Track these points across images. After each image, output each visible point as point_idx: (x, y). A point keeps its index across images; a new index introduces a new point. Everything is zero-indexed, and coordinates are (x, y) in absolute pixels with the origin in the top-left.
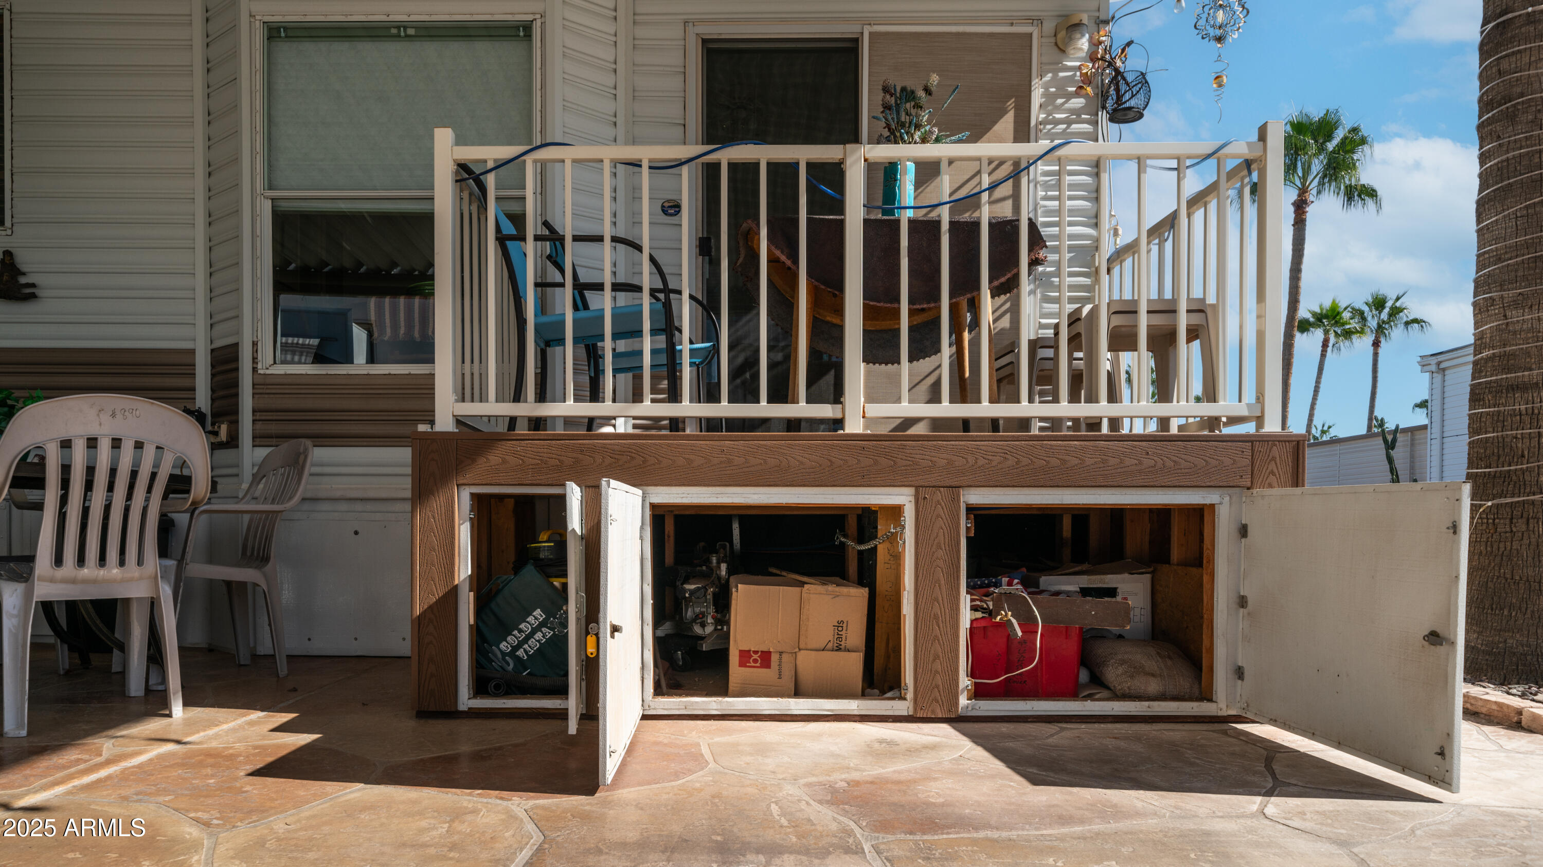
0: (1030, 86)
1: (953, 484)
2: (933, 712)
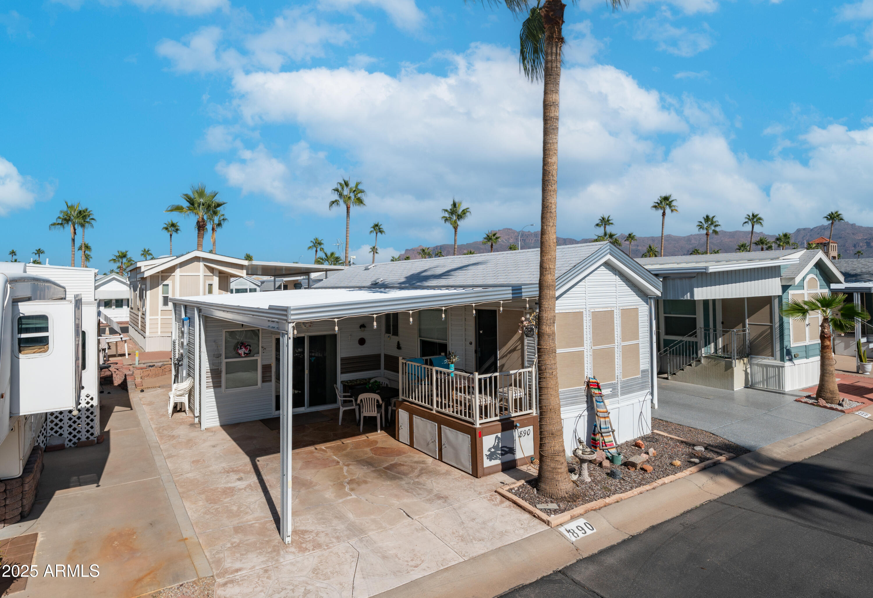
1: (441, 424)
2: (440, 459)
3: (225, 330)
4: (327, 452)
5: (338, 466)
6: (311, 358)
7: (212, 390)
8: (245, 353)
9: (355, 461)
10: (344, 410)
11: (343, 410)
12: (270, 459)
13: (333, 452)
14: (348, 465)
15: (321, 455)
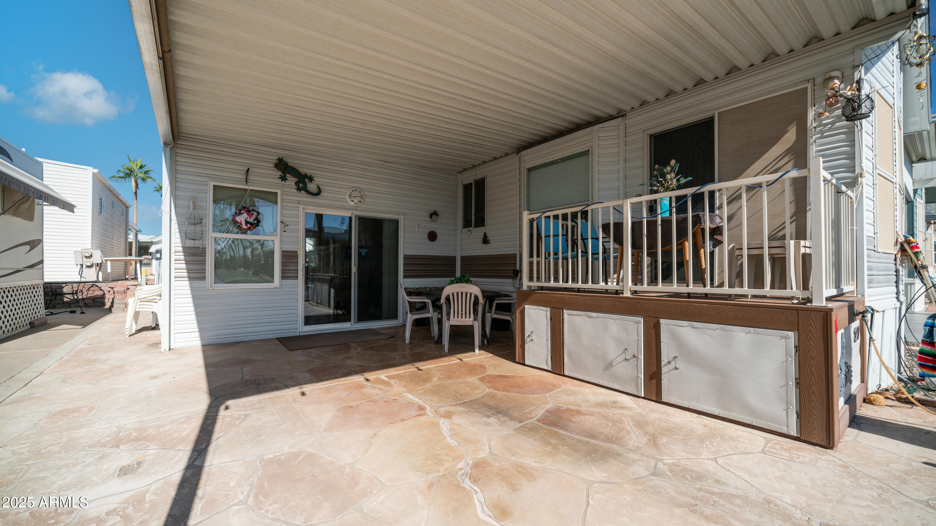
0: (807, 112)
1: (656, 316)
2: (651, 397)
3: (213, 183)
4: (391, 386)
5: (423, 419)
6: (360, 250)
7: (187, 283)
8: (247, 222)
9: (460, 404)
10: (414, 320)
11: (413, 318)
12: (259, 402)
13: (405, 386)
14: (448, 415)
15: (380, 392)
